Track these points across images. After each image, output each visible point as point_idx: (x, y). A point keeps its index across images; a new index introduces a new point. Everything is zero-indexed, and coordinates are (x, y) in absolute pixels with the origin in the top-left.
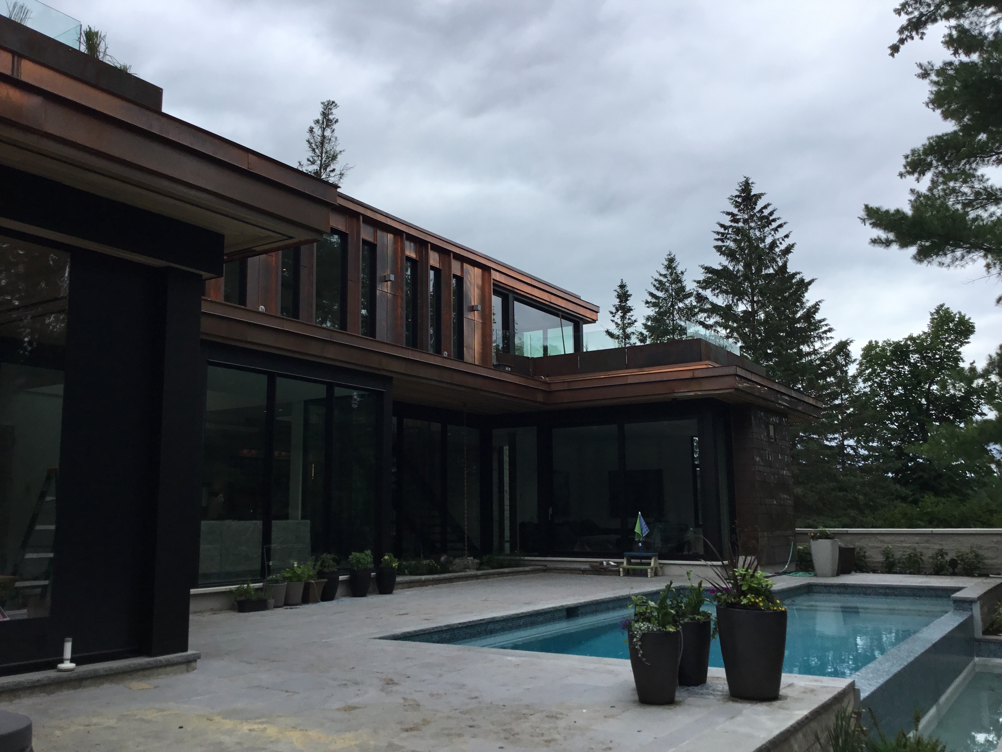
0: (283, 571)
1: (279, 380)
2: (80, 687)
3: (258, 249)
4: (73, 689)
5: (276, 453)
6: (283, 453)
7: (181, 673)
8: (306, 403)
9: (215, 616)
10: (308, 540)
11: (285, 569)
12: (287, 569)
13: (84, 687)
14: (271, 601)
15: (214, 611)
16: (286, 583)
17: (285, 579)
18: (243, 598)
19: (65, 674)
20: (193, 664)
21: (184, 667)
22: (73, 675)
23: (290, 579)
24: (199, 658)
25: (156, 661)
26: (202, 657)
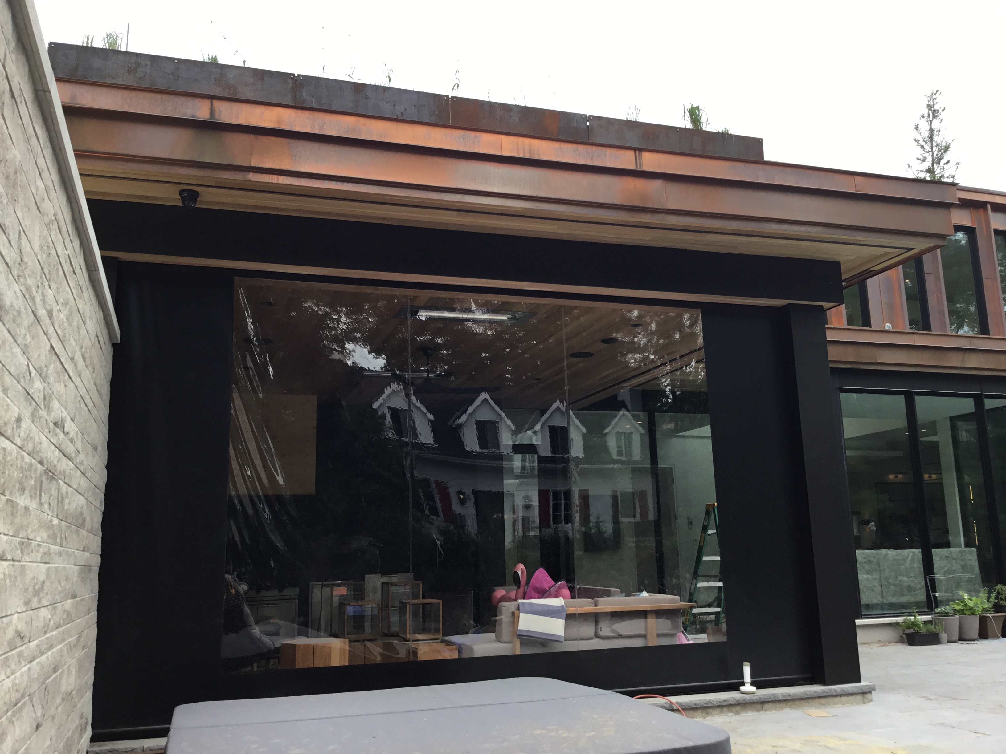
0: (951, 603)
1: (918, 399)
2: (762, 709)
3: (876, 268)
4: (757, 711)
5: (926, 476)
6: (934, 476)
7: (858, 704)
8: (952, 419)
9: (883, 648)
10: (977, 570)
11: (953, 601)
12: (957, 601)
13: (766, 710)
14: (944, 636)
15: (882, 643)
16: (958, 616)
17: (955, 611)
18: (911, 631)
19: (747, 697)
20: (868, 696)
21: (859, 697)
22: (754, 698)
23: (962, 612)
24: (874, 690)
25: (830, 690)
26: (876, 690)
